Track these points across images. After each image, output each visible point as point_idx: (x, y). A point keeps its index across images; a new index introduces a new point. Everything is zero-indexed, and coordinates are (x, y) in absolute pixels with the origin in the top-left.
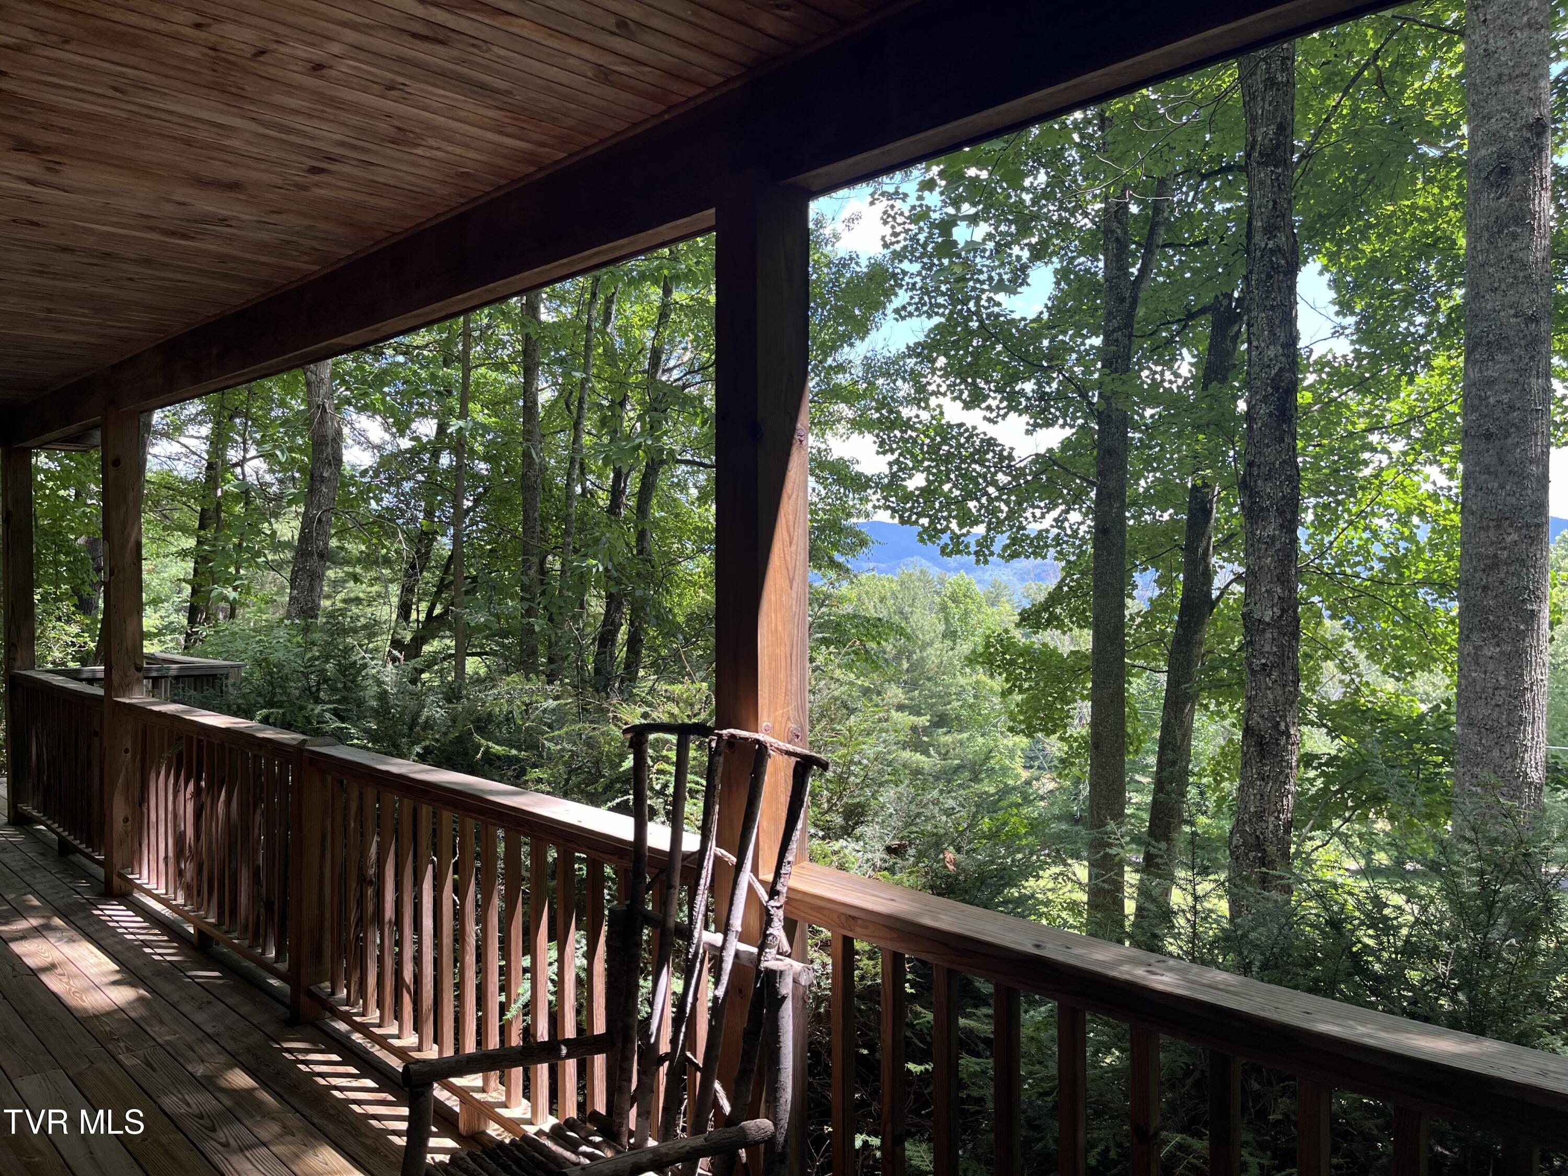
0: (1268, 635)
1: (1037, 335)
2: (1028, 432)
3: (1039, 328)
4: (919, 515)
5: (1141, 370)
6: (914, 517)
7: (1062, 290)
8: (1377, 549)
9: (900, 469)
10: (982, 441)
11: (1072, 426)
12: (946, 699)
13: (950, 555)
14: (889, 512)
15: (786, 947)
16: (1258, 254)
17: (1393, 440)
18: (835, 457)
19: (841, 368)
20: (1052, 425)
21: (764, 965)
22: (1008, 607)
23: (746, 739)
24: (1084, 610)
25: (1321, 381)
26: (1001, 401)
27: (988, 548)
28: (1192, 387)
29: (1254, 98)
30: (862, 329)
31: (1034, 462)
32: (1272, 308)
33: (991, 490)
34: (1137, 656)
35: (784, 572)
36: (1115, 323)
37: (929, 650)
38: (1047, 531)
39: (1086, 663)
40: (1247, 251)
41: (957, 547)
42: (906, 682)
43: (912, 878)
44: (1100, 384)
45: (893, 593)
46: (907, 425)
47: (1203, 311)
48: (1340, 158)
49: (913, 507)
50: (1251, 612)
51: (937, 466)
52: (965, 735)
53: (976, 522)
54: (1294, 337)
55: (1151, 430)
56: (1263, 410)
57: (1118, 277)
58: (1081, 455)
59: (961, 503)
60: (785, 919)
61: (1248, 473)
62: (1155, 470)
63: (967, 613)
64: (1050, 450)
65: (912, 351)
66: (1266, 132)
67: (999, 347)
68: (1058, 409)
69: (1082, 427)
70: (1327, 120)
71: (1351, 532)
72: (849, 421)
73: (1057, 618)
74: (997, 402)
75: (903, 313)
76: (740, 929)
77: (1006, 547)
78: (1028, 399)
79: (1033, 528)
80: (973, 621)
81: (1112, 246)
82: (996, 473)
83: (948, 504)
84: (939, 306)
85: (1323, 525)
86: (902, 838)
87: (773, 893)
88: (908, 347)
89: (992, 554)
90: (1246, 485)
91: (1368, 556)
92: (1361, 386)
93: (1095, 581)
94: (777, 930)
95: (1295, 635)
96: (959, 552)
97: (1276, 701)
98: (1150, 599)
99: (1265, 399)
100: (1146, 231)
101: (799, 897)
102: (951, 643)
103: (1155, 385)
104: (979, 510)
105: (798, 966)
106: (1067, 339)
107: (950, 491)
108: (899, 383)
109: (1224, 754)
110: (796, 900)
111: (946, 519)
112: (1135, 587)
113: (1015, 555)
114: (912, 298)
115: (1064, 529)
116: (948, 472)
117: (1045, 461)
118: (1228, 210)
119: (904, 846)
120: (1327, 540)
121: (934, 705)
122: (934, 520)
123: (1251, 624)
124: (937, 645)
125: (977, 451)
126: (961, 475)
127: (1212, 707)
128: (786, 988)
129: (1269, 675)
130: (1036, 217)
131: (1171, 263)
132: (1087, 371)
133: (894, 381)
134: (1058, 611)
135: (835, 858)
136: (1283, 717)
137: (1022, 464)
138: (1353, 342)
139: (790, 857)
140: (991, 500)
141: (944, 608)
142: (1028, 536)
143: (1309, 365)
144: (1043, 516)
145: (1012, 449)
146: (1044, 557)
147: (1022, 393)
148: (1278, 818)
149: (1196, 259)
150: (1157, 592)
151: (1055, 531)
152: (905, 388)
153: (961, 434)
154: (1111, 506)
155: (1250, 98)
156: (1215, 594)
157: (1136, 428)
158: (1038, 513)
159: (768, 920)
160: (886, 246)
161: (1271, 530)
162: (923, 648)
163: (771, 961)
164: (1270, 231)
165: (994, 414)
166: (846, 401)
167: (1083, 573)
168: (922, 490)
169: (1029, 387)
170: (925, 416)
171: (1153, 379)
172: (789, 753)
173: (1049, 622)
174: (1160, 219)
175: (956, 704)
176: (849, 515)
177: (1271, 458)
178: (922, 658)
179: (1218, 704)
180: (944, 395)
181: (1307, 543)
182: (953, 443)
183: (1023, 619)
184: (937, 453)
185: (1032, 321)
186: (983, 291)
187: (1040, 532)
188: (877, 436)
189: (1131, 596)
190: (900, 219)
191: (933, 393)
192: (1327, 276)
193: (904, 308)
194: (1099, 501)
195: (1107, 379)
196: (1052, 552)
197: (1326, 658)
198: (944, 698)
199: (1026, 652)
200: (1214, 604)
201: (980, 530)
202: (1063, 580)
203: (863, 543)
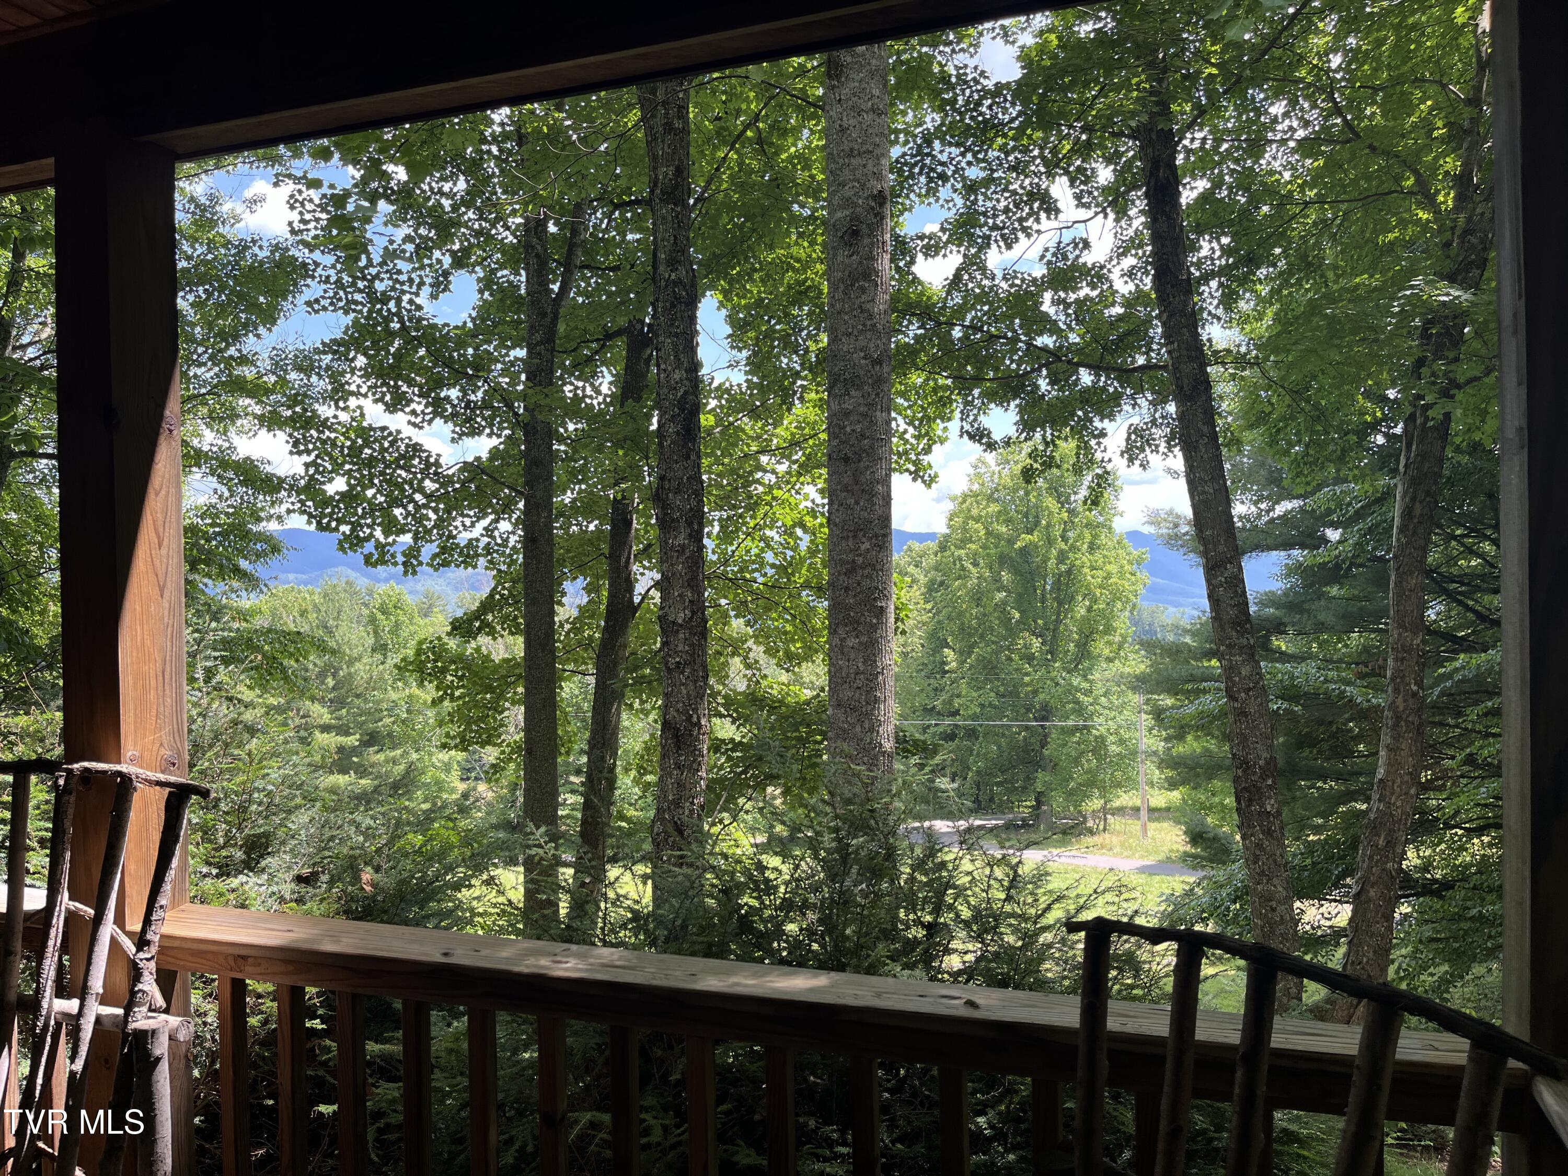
0: (681, 636)
1: (461, 344)
2: (453, 440)
3: (464, 337)
4: (339, 521)
5: (564, 384)
6: (334, 524)
7: (485, 301)
8: (769, 557)
9: (317, 471)
10: (407, 446)
11: (499, 436)
12: (377, 715)
13: (374, 565)
14: (305, 517)
15: (160, 1002)
16: (663, 284)
17: (779, 462)
18: (241, 456)
19: (243, 360)
20: (479, 434)
21: (132, 1026)
22: (441, 618)
23: (104, 772)
24: (516, 617)
25: (721, 407)
26: (426, 406)
27: (416, 558)
28: (611, 403)
29: (656, 139)
30: (270, 317)
31: (461, 470)
32: (677, 335)
33: (418, 497)
34: (568, 661)
35: (152, 578)
36: (538, 337)
37: (358, 665)
38: (477, 540)
39: (517, 671)
40: (653, 279)
41: (382, 557)
42: (331, 701)
43: (324, 906)
44: (524, 396)
45: (315, 606)
46: (324, 424)
47: (619, 333)
48: (730, 207)
49: (333, 513)
50: (666, 615)
51: (359, 470)
52: (399, 752)
53: (402, 531)
54: (696, 366)
55: (576, 442)
56: (672, 429)
57: (540, 292)
58: (509, 465)
59: (386, 511)
60: (158, 971)
61: (661, 487)
62: (580, 482)
63: (397, 625)
64: (478, 459)
65: (329, 347)
66: (666, 172)
67: (422, 352)
68: (484, 418)
69: (508, 437)
70: (717, 169)
71: (748, 542)
72: (255, 416)
73: (488, 625)
74: (421, 407)
75: (316, 307)
76: (101, 991)
77: (435, 556)
78: (454, 406)
79: (463, 538)
80: (404, 633)
81: (533, 261)
82: (423, 479)
83: (372, 511)
84: (356, 303)
85: (726, 536)
86: (314, 864)
87: (142, 942)
88: (323, 343)
89: (421, 564)
90: (658, 497)
91: (762, 564)
92: (754, 414)
93: (526, 589)
94: (149, 985)
95: (704, 633)
96: (384, 563)
97: (689, 695)
98: (579, 606)
99: (672, 419)
100: (565, 251)
101: (176, 944)
102: (380, 657)
103: (577, 400)
104: (405, 518)
105: (174, 1021)
106: (491, 349)
107: (374, 496)
108: (314, 379)
109: (647, 749)
110: (170, 946)
111: (368, 526)
112: (564, 594)
113: (446, 564)
114: (325, 291)
115: (494, 538)
116: (372, 477)
117: (473, 469)
118: (638, 241)
119: (317, 873)
120: (730, 549)
121: (364, 723)
122: (355, 526)
123: (667, 626)
124: (365, 660)
125: (402, 457)
126: (385, 480)
127: (637, 705)
128: (161, 1048)
129: (683, 672)
130: (457, 224)
131: (589, 285)
132: (514, 382)
133: (309, 377)
134: (490, 617)
135: (232, 896)
136: (695, 710)
137: (450, 472)
138: (746, 373)
139: (163, 900)
140: (418, 507)
141: (373, 620)
142: (458, 545)
143: (710, 391)
144: (473, 525)
145: (439, 455)
146: (475, 567)
147: (447, 398)
148: (692, 803)
149: (610, 283)
150: (585, 600)
151: (486, 540)
152: (321, 384)
153: (384, 438)
154: (539, 515)
155: (651, 139)
156: (637, 600)
157: (561, 439)
158: (468, 522)
159: (136, 974)
160: (293, 232)
161: (681, 539)
162: (350, 663)
163: (141, 1021)
164: (673, 263)
165: (419, 419)
166: (251, 395)
167: (514, 581)
168: (343, 495)
169: (454, 393)
170: (344, 417)
171: (576, 395)
172: (159, 783)
173: (480, 629)
174: (577, 240)
175: (388, 721)
176: (259, 520)
177: (680, 473)
178: (350, 674)
179: (642, 702)
180: (365, 396)
181: (714, 552)
182: (376, 446)
183: (454, 628)
184: (358, 457)
185: (456, 327)
186: (403, 292)
187: (470, 540)
188: (290, 435)
189: (560, 604)
190: (309, 206)
191: (352, 393)
192: (724, 312)
193: (317, 301)
194: (527, 511)
195: (530, 391)
196: (482, 561)
197: (733, 654)
198: (375, 714)
199: (459, 659)
200: (635, 609)
201: (407, 538)
202: (495, 589)
203: (275, 549)
